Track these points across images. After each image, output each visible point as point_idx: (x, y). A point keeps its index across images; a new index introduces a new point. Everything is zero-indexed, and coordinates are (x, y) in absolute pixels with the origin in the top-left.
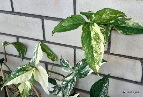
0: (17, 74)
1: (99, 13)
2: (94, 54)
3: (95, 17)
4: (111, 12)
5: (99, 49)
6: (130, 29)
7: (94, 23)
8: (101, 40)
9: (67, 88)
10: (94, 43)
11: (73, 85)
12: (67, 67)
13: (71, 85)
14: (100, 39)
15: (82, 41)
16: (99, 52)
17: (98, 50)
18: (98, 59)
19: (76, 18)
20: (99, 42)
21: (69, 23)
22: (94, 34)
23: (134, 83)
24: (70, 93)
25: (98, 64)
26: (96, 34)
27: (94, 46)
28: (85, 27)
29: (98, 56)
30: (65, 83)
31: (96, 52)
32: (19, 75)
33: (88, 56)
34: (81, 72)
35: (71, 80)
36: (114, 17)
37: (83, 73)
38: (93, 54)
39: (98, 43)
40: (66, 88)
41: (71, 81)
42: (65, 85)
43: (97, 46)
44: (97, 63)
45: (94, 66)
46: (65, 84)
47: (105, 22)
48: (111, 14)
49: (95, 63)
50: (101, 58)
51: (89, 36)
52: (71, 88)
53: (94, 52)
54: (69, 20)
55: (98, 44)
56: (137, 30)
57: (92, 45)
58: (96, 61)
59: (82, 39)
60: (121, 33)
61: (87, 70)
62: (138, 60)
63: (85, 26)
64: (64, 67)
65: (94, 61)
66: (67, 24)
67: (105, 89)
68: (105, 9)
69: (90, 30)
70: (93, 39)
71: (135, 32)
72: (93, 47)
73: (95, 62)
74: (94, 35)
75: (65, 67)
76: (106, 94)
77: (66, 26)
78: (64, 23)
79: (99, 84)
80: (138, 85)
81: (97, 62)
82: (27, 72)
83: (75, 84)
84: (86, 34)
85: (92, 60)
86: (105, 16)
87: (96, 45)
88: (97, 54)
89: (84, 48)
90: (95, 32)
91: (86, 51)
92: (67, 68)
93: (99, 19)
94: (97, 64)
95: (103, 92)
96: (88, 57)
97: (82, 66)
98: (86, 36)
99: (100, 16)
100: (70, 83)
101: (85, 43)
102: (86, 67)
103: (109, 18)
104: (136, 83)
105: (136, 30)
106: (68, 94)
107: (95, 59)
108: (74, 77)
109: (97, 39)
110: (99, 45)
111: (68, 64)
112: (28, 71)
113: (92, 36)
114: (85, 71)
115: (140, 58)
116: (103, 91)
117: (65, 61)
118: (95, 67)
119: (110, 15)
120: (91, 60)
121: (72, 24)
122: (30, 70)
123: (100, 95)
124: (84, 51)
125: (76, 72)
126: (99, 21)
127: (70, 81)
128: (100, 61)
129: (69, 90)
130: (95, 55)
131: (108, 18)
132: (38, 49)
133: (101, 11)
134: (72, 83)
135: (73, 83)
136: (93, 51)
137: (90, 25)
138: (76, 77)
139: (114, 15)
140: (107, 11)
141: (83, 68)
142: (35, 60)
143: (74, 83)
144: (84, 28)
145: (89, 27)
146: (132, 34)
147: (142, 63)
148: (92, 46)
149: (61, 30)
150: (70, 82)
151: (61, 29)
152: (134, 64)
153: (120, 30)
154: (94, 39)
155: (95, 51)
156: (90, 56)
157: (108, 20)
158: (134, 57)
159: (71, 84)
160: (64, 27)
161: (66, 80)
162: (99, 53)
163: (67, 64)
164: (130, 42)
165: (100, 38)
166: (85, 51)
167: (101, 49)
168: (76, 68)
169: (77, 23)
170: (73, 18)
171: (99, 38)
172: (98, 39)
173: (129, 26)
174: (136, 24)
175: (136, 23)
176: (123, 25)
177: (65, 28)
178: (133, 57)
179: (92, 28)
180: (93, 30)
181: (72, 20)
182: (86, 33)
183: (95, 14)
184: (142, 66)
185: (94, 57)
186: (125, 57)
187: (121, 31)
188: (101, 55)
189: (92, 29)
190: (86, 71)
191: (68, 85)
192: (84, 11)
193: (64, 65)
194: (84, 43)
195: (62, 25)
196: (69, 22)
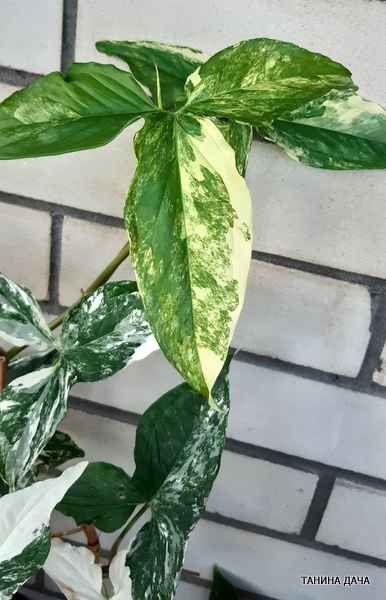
1: (225, 62)
2: (195, 289)
3: (203, 86)
4: (287, 59)
5: (220, 261)
6: (342, 142)
7: (197, 118)
8: (236, 217)
9: (21, 434)
10: (194, 228)
11: (55, 416)
12: (23, 321)
13: (44, 417)
14: (230, 209)
15: (133, 217)
16: (219, 282)
17: (219, 271)
18: (212, 317)
19: (95, 84)
20: (226, 224)
21: (58, 109)
22: (200, 177)
23: (327, 382)
24: (36, 455)
25: (214, 346)
26: (210, 180)
27: (194, 246)
28: (150, 140)
29: (217, 302)
30: (11, 403)
31: (207, 280)
33: (161, 298)
34: (95, 346)
35: (42, 389)
36: (305, 88)
37: (107, 354)
38: (188, 293)
39: (218, 229)
40: (15, 431)
41: (43, 396)
42: (11, 415)
43: (213, 245)
44: (207, 340)
45: (190, 356)
46: (14, 409)
47: (256, 113)
48: (289, 72)
49: (198, 341)
50: (231, 314)
51: (167, 190)
52: (41, 433)
53: (192, 280)
54: (54, 93)
55: (215, 237)
56: (374, 150)
57: (182, 238)
58: (204, 329)
59: (132, 204)
60: (300, 158)
61: (125, 339)
62: (357, 286)
63: (149, 135)
64: (4, 317)
65: (193, 328)
66: (43, 115)
67: (209, 427)
68: (256, 43)
69: (176, 157)
70: (189, 206)
71: (365, 156)
72: (192, 252)
73: (199, 333)
74: (200, 188)
75: (13, 321)
76: (214, 454)
77: (34, 125)
78: (23, 107)
79: (180, 402)
80: (342, 390)
81: (207, 332)
83: (63, 410)
84: (152, 178)
85: (180, 322)
86: (258, 80)
87: (205, 242)
88: (208, 290)
89: (141, 257)
90: (205, 170)
91: (151, 271)
92: (20, 324)
93: (227, 97)
94: (206, 346)
95: (197, 444)
96: (160, 307)
97: (101, 317)
98: (155, 188)
99: (230, 78)
100: (38, 406)
101: (149, 226)
102: (123, 323)
103: (277, 94)
104: (335, 379)
105: (370, 150)
106: (29, 461)
107: (196, 318)
108: (57, 372)
109: (215, 207)
110: (224, 240)
111: (27, 303)
113: (187, 188)
114: (119, 343)
115: (368, 277)
116: (199, 437)
117: (13, 288)
118: (197, 359)
119: (283, 76)
120: (175, 325)
121: (71, 114)
123: (184, 458)
124: (140, 275)
125: (67, 348)
126: (229, 111)
127: (36, 397)
128: (228, 329)
129: (30, 441)
130: (200, 293)
131: (273, 97)
133: (238, 54)
134: (47, 405)
135: (55, 406)
136: (187, 274)
137: (177, 126)
138: (69, 374)
139: (305, 81)
140: (266, 56)
141: (107, 327)
143: (60, 406)
144: (143, 142)
145: (169, 141)
146: (352, 168)
147: (377, 297)
148: (184, 244)
149: (10, 145)
150: (35, 400)
151: (9, 141)
152: (338, 302)
153: (295, 143)
154: (198, 205)
155: (201, 274)
156: (170, 300)
157: (271, 105)
158: (343, 271)
159: (43, 411)
160: (23, 127)
161: (17, 390)
162: (224, 285)
163: (21, 303)
164: (332, 200)
165: (232, 202)
166: (146, 275)
167: (233, 260)
168: (72, 326)
169: (94, 110)
170: (75, 83)
171: (224, 201)
172: (220, 210)
173: (337, 129)
174: (375, 121)
175: (374, 117)
176: (311, 122)
177: (32, 138)
178: (338, 270)
179: (186, 144)
180: (193, 157)
181: (72, 95)
182: (154, 173)
183: (205, 69)
184: (372, 310)
185: (195, 307)
186: (300, 269)
187: (300, 152)
188: (228, 300)
189: (189, 149)
190: (123, 346)
191: (28, 416)
192: (115, 36)
193: (4, 306)
194: (142, 226)
195: (16, 115)
196: (53, 102)
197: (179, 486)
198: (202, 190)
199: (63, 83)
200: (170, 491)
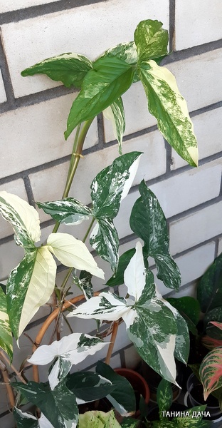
0: (23, 285)
1: (138, 36)
2: (177, 127)
5: (179, 113)
7: (146, 62)
8: (175, 93)
9: (108, 251)
10: (167, 105)
11: (114, 237)
12: (73, 214)
13: (110, 240)
14: (173, 92)
16: (182, 121)
17: (180, 117)
18: (187, 134)
19: (107, 68)
20: (174, 98)
21: (100, 85)
22: (160, 84)
25: (191, 145)
26: (163, 84)
27: (170, 112)
29: (185, 128)
30: (96, 243)
31: (179, 122)
32: (27, 284)
34: (106, 204)
35: (101, 232)
37: (112, 204)
38: (176, 129)
39: (174, 101)
40: (106, 251)
41: (104, 234)
42: (100, 247)
43: (175, 108)
44: (189, 144)
45: (186, 153)
46: (100, 245)
48: (154, 31)
49: (186, 146)
50: (191, 130)
52: (114, 246)
53: (175, 125)
54: (94, 79)
55: (174, 104)
57: (166, 111)
58: (187, 141)
61: (117, 193)
62: (156, 131)
64: (64, 217)
65: (183, 142)
66: (96, 91)
67: (153, 211)
68: (140, 25)
70: (161, 97)
72: (171, 114)
73: (185, 143)
74: (161, 88)
75: (69, 217)
77: (95, 97)
78: (86, 92)
82: (33, 266)
86: (150, 39)
87: (172, 108)
88: (181, 126)
89: (160, 125)
90: (159, 81)
91: (165, 128)
93: (147, 50)
94: (189, 146)
95: (153, 220)
97: (101, 191)
99: (143, 42)
100: (105, 238)
101: (157, 112)
102: (111, 188)
107: (182, 138)
108: (100, 223)
109: (169, 94)
110: (177, 104)
111: (70, 205)
112: (33, 263)
113: (157, 91)
114: (115, 196)
117: (59, 204)
118: (188, 154)
119: (154, 34)
121: (106, 84)
122: (35, 259)
128: (193, 136)
129: (113, 252)
130: (180, 128)
131: (158, 42)
132: (9, 205)
133: (139, 32)
134: (108, 235)
135: (111, 234)
136: (173, 123)
137: (141, 69)
138: (106, 220)
140: (145, 28)
141: (105, 193)
142: (26, 232)
148: (167, 113)
150: (103, 236)
151: (91, 108)
152: (151, 143)
154: (164, 95)
155: (177, 121)
156: (174, 136)
159: (108, 238)
160: (91, 100)
161: (94, 238)
163: (67, 207)
165: (172, 89)
166: (164, 131)
167: (182, 111)
169: (113, 78)
171: (170, 89)
177: (98, 102)
179: (148, 74)
180: (153, 78)
181: (102, 76)
185: (180, 134)
188: (188, 125)
189: (150, 76)
191: (105, 243)
193: (60, 214)
195: (86, 97)
196: (97, 83)
197: (156, 240)
198: (163, 89)
199: (95, 73)
200: (154, 244)
